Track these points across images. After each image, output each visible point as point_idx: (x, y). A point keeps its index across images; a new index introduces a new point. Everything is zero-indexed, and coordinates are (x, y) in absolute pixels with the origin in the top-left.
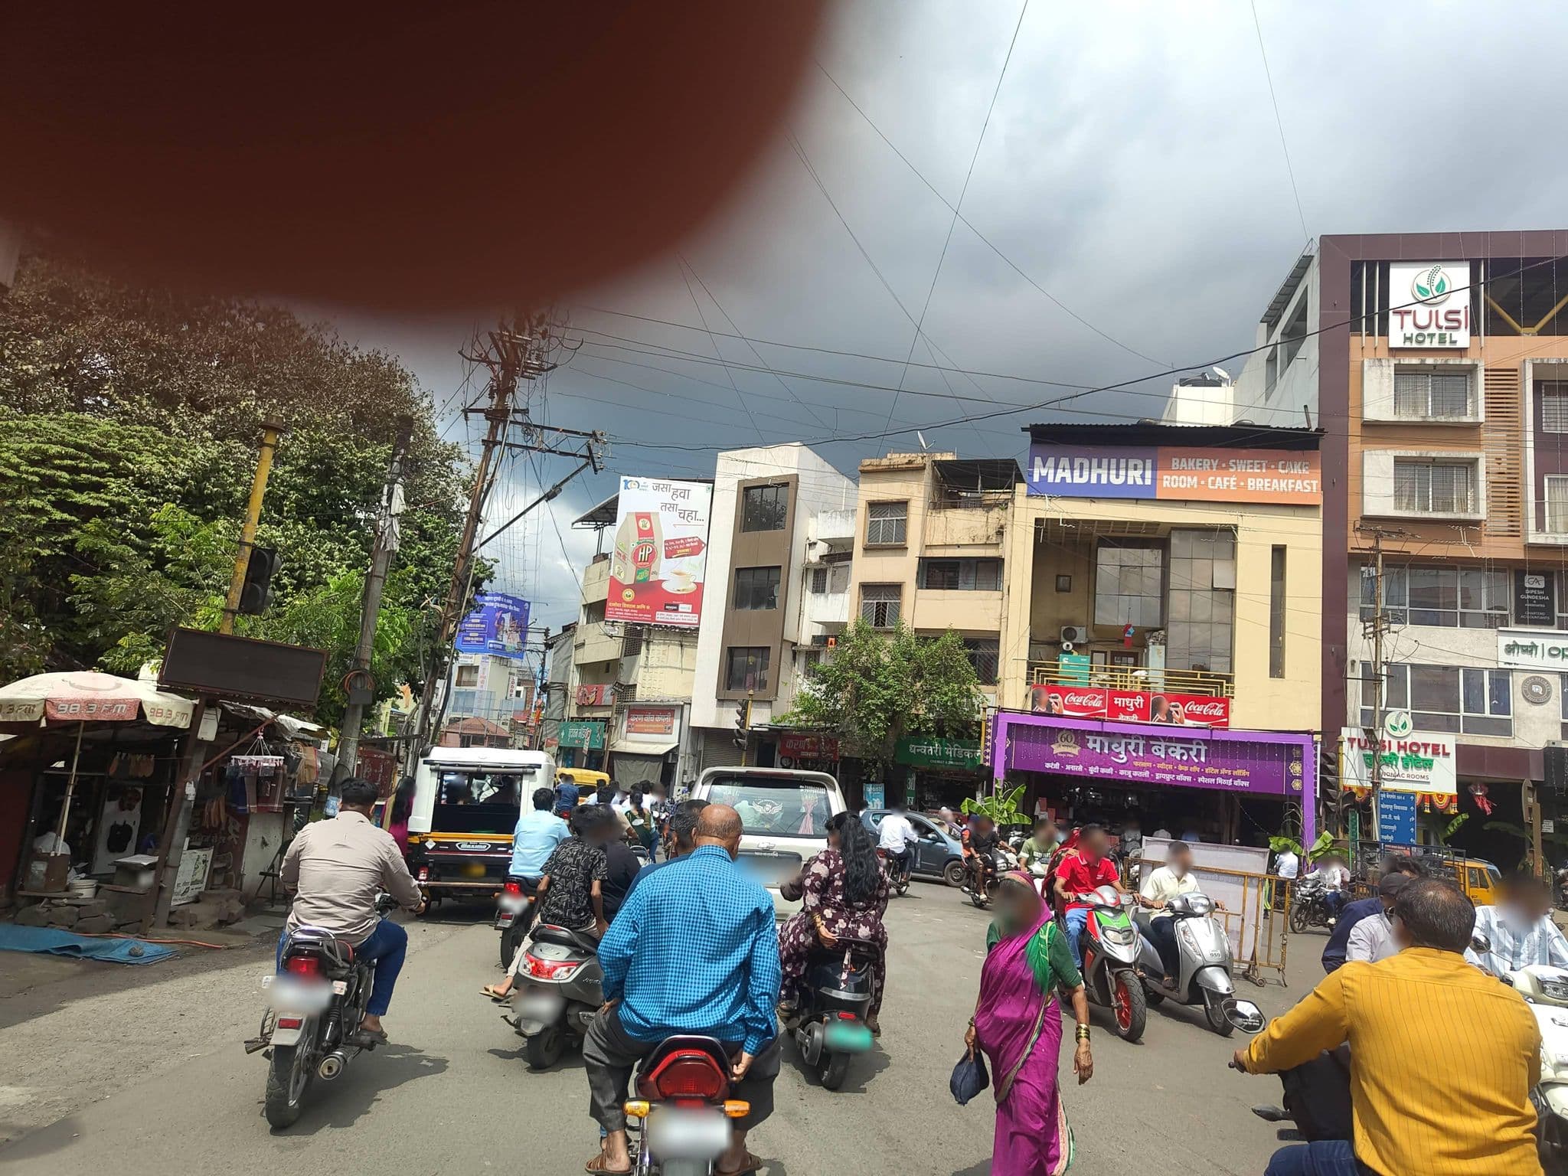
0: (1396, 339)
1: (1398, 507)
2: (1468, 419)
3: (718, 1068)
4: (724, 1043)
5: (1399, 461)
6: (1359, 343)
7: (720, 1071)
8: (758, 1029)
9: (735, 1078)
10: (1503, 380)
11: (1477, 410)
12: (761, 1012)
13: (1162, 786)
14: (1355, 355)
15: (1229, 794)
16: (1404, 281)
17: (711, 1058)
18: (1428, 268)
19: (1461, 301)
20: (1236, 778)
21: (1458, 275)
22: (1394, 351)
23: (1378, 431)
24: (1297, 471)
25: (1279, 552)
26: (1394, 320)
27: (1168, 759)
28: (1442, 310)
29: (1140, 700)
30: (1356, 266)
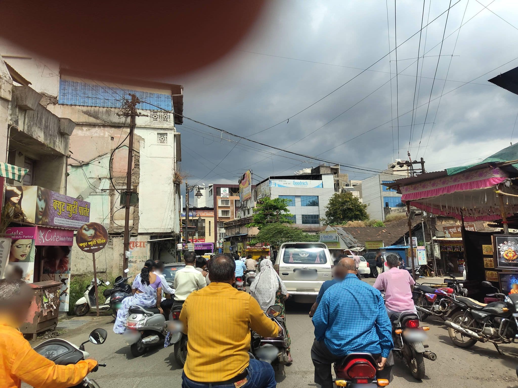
0: (221, 196)
1: (222, 215)
2: (228, 206)
3: (372, 366)
4: (373, 354)
5: (222, 211)
6: (218, 197)
7: (373, 367)
8: (387, 345)
9: (379, 369)
10: (232, 201)
11: (229, 205)
12: (387, 337)
13: (198, 250)
14: (217, 198)
15: (206, 250)
16: (222, 189)
17: (369, 362)
18: (224, 188)
19: (228, 192)
20: (205, 248)
21: (227, 189)
22: (221, 198)
23: (220, 207)
24: (211, 212)
25: (210, 222)
26: (221, 194)
27: (199, 247)
28: (226, 193)
29: (195, 240)
30: (217, 188)
